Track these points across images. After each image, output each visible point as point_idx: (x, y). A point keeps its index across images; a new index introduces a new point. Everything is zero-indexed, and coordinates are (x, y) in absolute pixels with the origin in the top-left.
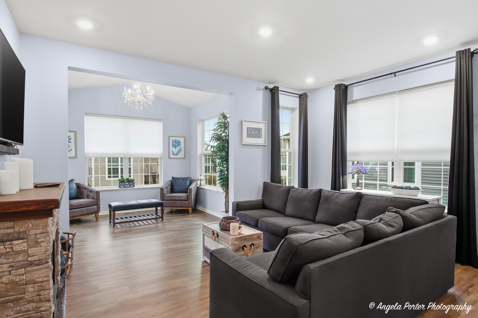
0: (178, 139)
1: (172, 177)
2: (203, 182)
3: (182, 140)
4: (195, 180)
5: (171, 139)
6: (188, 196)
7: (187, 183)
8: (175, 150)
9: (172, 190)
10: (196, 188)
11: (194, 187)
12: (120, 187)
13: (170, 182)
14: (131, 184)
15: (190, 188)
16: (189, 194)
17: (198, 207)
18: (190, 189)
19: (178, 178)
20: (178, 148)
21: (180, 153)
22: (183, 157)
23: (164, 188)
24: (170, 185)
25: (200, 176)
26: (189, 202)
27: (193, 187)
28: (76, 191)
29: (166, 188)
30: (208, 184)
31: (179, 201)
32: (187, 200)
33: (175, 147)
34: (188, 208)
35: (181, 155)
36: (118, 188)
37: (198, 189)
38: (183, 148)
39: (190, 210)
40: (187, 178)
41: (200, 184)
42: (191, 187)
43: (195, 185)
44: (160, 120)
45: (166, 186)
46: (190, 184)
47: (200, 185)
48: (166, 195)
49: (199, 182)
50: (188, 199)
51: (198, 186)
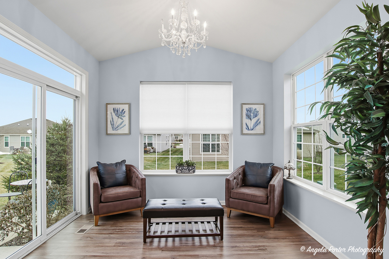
0: (254, 107)
1: (246, 162)
2: (294, 173)
3: (260, 109)
4: (280, 169)
5: (245, 107)
6: (268, 197)
7: (268, 172)
8: (251, 124)
9: (245, 183)
10: (281, 183)
11: (278, 181)
12: (177, 172)
13: (242, 169)
14: (191, 168)
15: (271, 183)
16: (270, 195)
17: (285, 212)
18: (271, 185)
19: (254, 164)
20: (254, 120)
21: (257, 127)
22: (263, 132)
23: (231, 179)
24: (241, 173)
25: (289, 162)
26: (270, 207)
27: (276, 181)
28: (125, 175)
29: (235, 179)
30: (304, 178)
31: (254, 203)
32: (267, 204)
33: (251, 119)
34: (268, 217)
35: (259, 129)
36: (175, 173)
37: (286, 184)
38: (262, 120)
39: (272, 219)
40: (267, 165)
41: (289, 174)
42: (274, 181)
43: (280, 178)
44: (229, 83)
45: (235, 176)
46: (273, 175)
47: (289, 176)
48: (235, 191)
49: (286, 172)
50: (268, 200)
51: (285, 178)
